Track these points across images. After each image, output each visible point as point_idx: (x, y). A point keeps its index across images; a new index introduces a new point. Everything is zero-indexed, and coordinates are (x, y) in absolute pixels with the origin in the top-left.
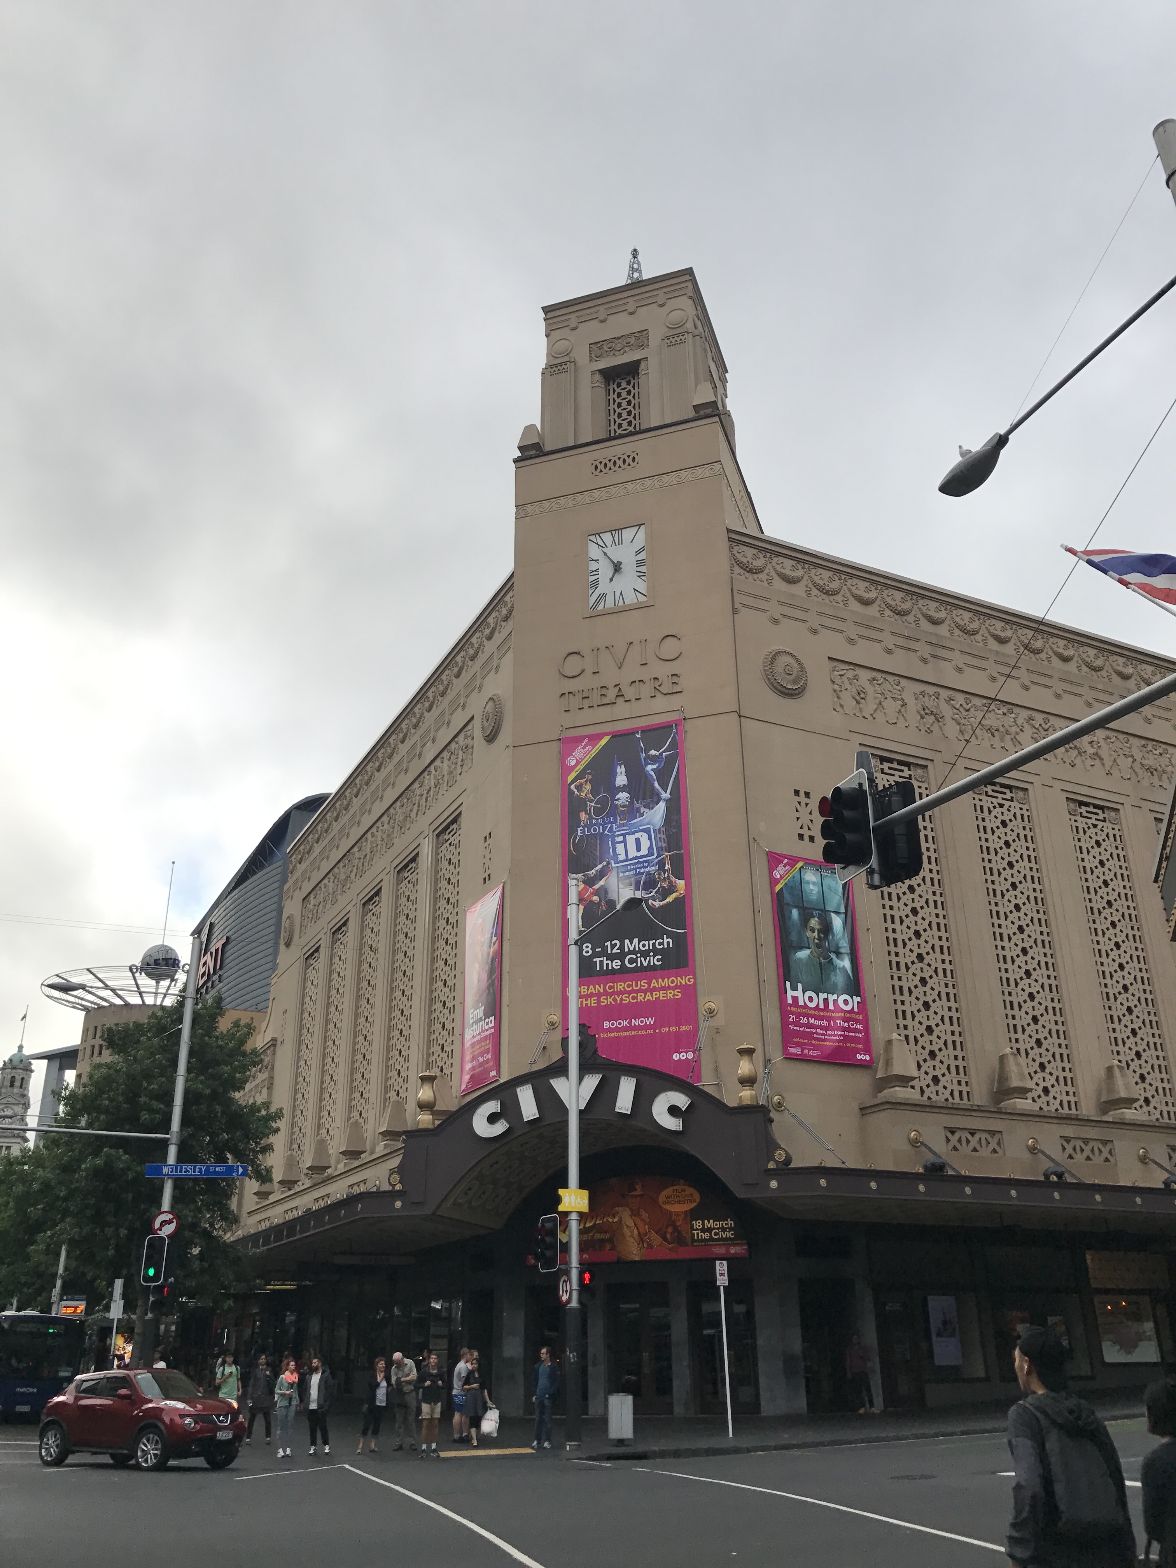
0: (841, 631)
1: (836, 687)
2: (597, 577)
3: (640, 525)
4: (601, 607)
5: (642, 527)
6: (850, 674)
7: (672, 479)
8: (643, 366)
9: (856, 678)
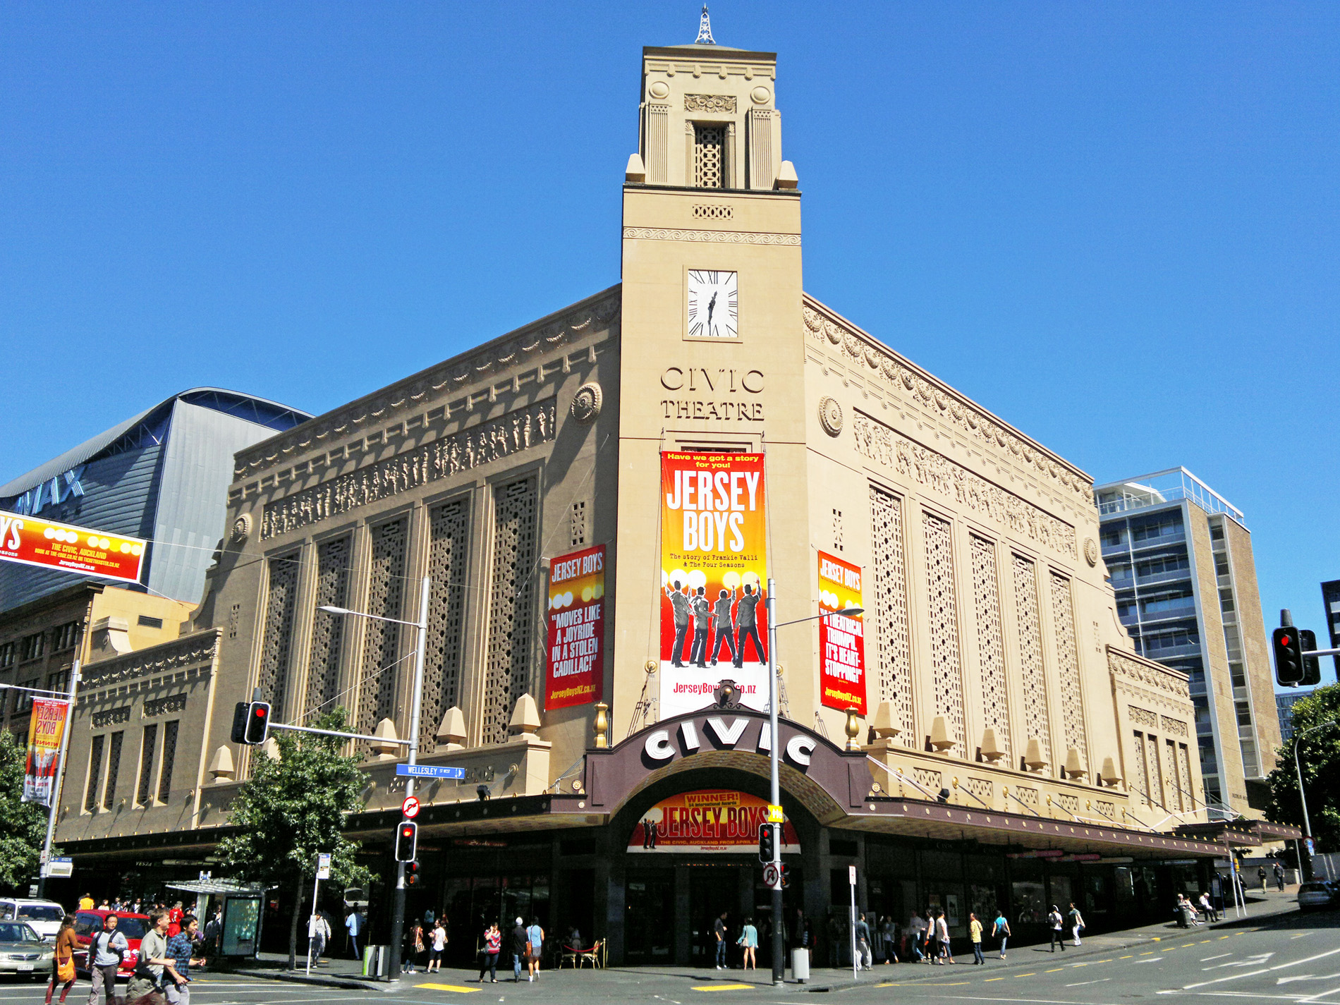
0: (860, 387)
1: (856, 431)
2: (695, 307)
3: (733, 272)
4: (698, 333)
5: (735, 274)
6: (863, 422)
7: (761, 238)
8: (731, 128)
9: (866, 425)
